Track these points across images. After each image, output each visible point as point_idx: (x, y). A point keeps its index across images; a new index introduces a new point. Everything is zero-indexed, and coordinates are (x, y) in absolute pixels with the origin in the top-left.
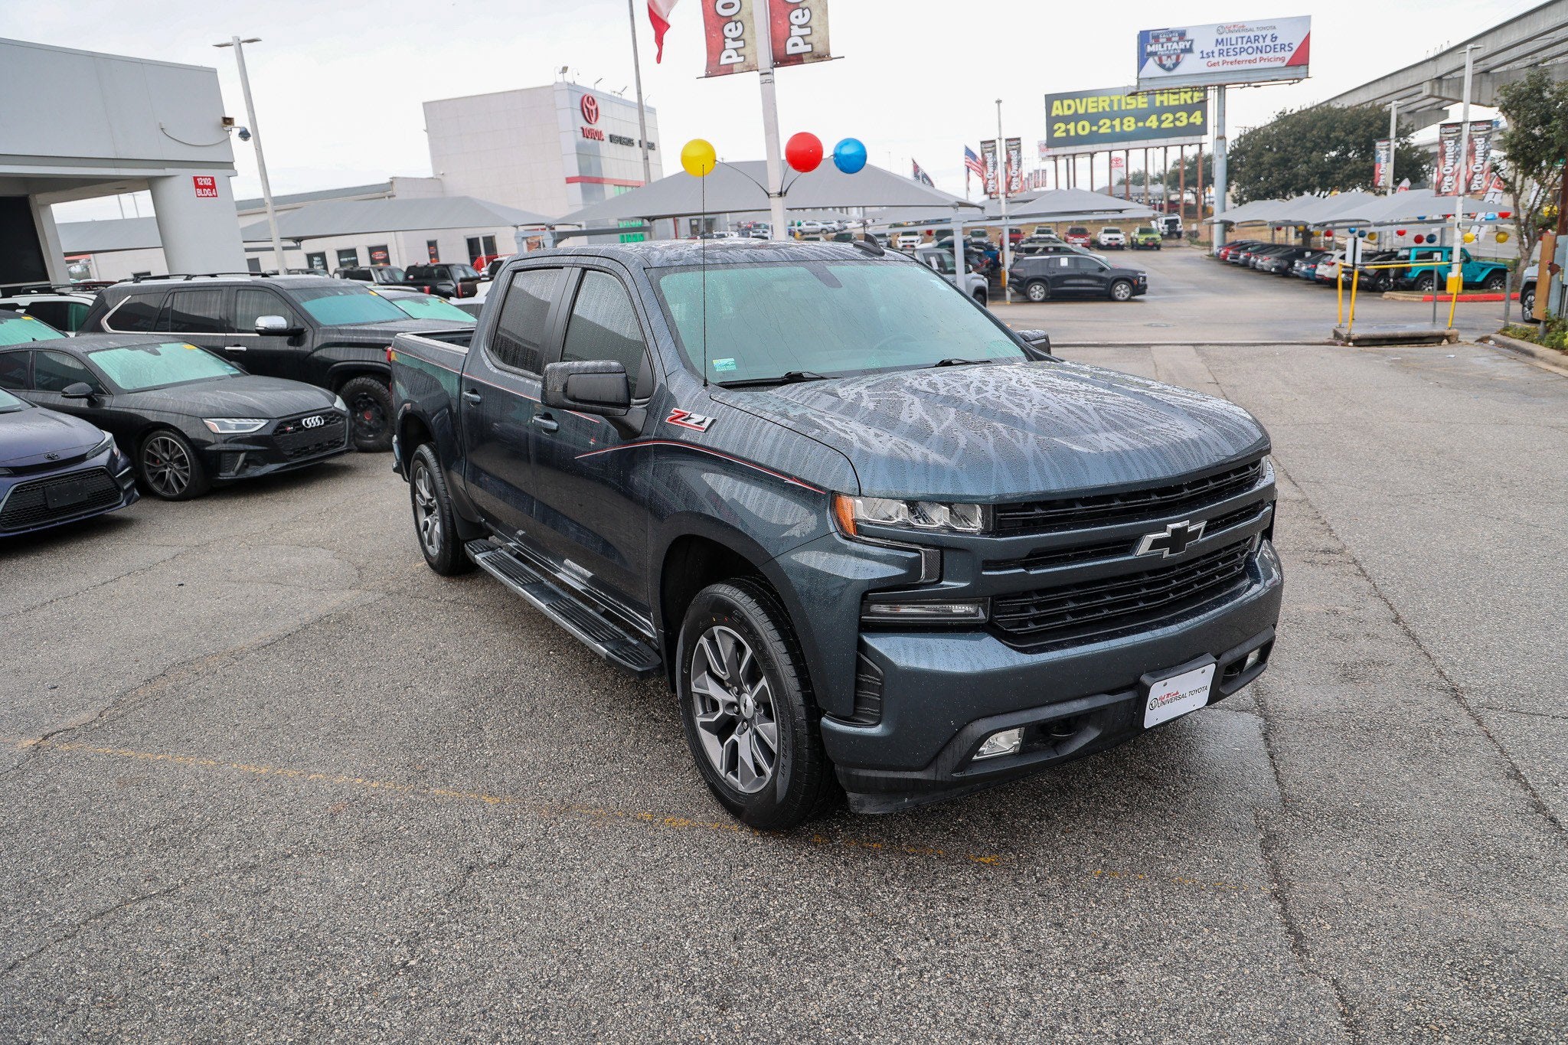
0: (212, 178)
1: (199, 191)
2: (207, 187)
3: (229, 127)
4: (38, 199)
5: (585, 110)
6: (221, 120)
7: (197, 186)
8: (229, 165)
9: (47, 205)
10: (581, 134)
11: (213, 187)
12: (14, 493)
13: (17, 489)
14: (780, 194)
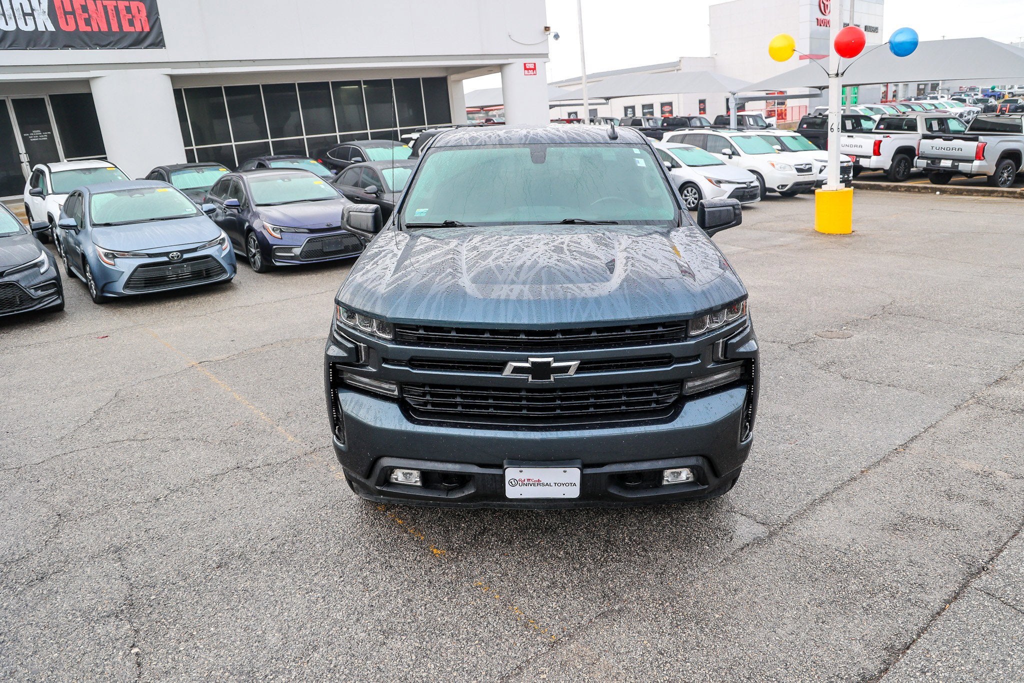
0: (535, 64)
1: (526, 71)
2: (531, 69)
3: (548, 32)
4: (452, 78)
5: (822, 5)
6: (543, 28)
7: (526, 69)
8: (546, 55)
9: (460, 81)
10: (816, 23)
11: (534, 69)
12: (307, 242)
13: (309, 240)
14: (837, 75)
